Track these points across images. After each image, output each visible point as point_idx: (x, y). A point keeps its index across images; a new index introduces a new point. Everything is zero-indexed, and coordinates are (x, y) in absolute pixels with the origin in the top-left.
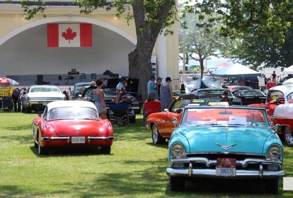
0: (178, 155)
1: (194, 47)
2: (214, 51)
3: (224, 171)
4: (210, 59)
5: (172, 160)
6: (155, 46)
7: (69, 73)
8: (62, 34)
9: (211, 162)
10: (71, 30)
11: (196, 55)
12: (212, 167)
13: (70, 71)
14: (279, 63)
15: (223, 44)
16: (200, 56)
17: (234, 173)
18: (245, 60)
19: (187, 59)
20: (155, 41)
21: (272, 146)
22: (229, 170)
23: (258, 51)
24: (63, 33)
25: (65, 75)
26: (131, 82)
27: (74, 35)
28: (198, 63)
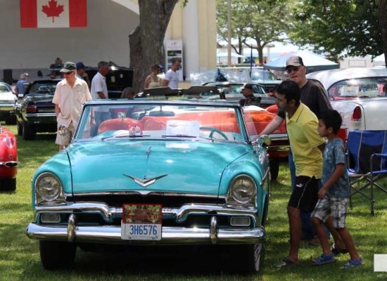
0: (49, 198)
1: (248, 29)
2: (278, 34)
3: (138, 231)
4: (274, 46)
5: (37, 208)
6: (170, 22)
7: (53, 66)
8: (41, 8)
9: (114, 210)
10: (56, 3)
11: (251, 41)
12: (116, 221)
13: (54, 62)
14: (368, 49)
15: (291, 24)
16: (259, 42)
17: (159, 234)
18: (317, 45)
19: (240, 47)
20: (169, 15)
21: (239, 179)
22: (148, 228)
23: (337, 32)
24: (43, 7)
25: (46, 70)
26: (121, 76)
27: (61, 9)
28: (255, 53)
